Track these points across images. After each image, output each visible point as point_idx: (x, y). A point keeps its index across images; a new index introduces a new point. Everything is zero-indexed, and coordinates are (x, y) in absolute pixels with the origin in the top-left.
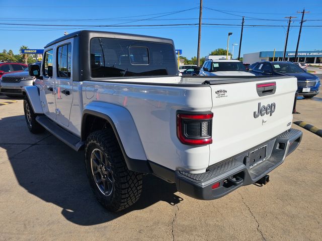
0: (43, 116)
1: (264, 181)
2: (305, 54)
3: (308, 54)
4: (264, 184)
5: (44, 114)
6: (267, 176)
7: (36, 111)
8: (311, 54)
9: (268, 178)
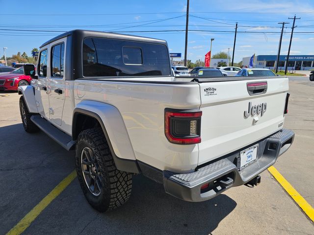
0: (37, 115)
1: (255, 181)
2: (302, 58)
3: (305, 58)
4: (256, 185)
5: (39, 114)
6: (258, 176)
7: (31, 111)
8: (308, 58)
9: (260, 178)
